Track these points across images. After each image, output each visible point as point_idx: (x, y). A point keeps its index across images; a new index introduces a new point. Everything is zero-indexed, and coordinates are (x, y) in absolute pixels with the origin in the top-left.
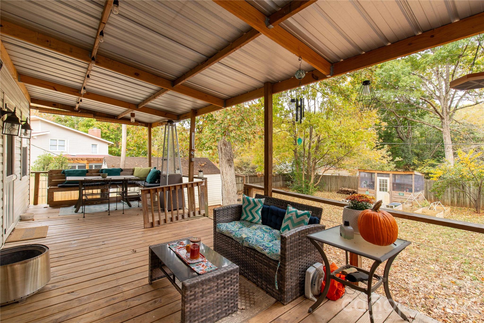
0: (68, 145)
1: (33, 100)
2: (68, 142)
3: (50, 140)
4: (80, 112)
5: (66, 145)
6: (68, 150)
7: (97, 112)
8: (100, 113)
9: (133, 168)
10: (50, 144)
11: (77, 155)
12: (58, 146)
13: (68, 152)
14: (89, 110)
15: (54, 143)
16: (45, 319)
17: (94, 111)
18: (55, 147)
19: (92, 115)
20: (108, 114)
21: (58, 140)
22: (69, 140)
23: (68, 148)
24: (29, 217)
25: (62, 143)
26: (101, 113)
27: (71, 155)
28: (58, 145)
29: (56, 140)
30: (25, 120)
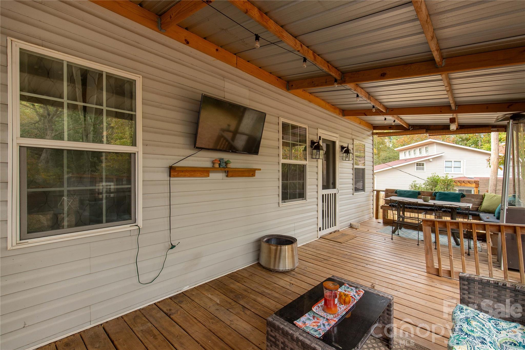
0: (465, 166)
1: (375, 127)
2: (465, 162)
3: (444, 161)
4: (412, 130)
5: (462, 166)
6: (465, 172)
7: (431, 126)
8: (434, 126)
9: (483, 194)
10: (445, 166)
11: (475, 178)
12: (453, 168)
13: (465, 174)
14: (422, 126)
15: (449, 164)
16: (263, 287)
17: (428, 126)
18: (450, 168)
19: (425, 130)
20: (445, 125)
21: (453, 162)
22: (465, 161)
23: (465, 169)
24: (356, 226)
25: (457, 165)
26: (436, 125)
27: (468, 177)
28: (453, 166)
29: (460, 162)
30: (347, 146)
